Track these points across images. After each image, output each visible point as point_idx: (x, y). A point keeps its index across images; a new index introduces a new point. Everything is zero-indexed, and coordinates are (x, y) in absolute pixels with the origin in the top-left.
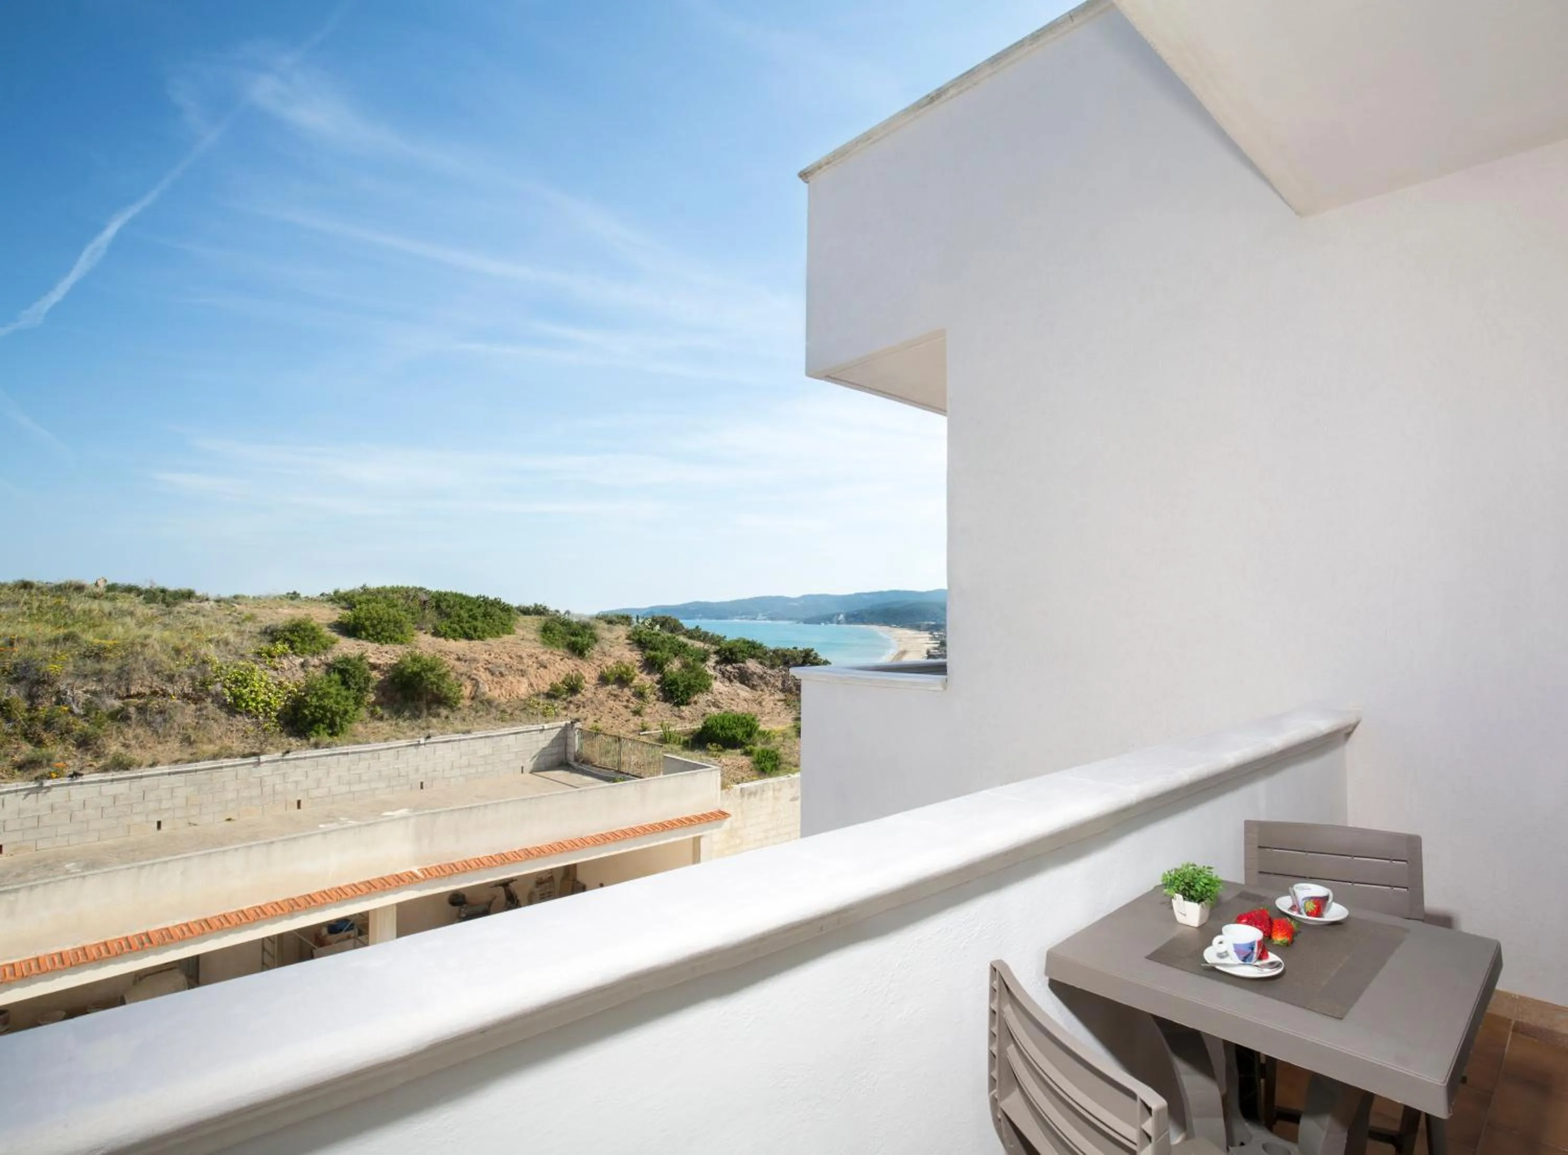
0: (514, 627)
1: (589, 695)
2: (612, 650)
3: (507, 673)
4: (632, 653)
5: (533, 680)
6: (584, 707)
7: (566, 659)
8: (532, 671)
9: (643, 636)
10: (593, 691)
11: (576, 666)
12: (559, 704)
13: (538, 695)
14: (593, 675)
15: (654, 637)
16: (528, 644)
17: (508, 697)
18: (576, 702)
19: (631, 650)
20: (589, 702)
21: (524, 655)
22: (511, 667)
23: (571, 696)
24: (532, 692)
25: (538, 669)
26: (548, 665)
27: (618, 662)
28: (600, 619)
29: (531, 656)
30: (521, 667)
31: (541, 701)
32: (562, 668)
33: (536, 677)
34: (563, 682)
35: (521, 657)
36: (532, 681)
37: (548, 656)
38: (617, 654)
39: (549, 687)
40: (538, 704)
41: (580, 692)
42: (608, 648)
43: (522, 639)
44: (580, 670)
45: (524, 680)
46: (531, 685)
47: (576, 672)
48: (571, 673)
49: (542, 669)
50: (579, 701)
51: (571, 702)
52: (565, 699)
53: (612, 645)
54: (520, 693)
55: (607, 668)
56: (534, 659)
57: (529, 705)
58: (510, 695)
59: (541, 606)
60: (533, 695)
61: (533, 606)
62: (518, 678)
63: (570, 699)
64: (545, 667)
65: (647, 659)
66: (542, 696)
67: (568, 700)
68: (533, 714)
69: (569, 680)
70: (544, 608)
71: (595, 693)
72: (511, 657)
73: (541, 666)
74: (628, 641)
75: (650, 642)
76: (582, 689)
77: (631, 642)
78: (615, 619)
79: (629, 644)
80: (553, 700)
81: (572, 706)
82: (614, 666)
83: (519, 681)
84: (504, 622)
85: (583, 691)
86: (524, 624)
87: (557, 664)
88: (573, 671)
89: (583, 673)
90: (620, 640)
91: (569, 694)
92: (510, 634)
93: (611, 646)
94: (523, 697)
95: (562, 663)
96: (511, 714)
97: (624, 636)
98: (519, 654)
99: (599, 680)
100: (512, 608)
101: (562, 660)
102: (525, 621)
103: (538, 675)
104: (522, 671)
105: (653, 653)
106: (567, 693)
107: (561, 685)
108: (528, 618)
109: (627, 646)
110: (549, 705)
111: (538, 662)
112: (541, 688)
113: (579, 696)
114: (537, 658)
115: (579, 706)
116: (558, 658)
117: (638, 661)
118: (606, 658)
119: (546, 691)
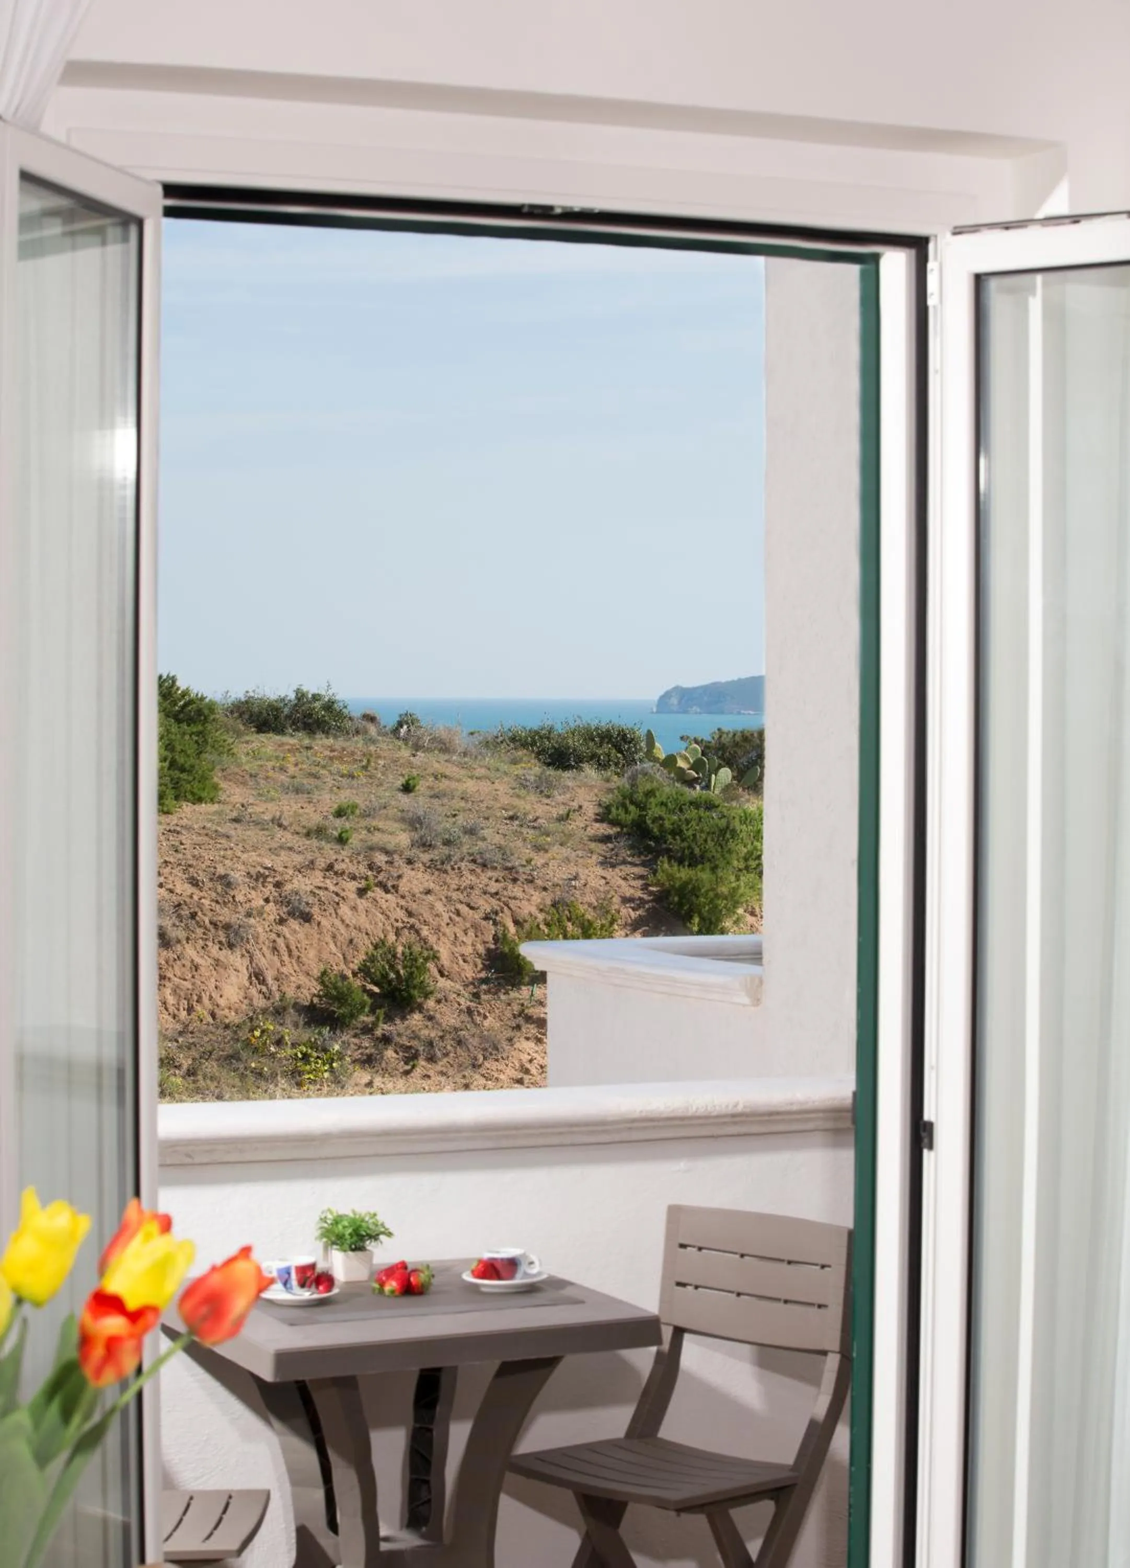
0: (216, 777)
1: (449, 1018)
2: (539, 860)
3: (181, 934)
4: (609, 873)
5: (265, 961)
6: (431, 1059)
7: (378, 893)
8: (260, 928)
9: (655, 811)
10: (465, 1003)
11: (410, 914)
12: (346, 1045)
13: (279, 1012)
14: (468, 950)
15: (692, 813)
16: (253, 835)
17: (183, 1014)
18: (404, 1041)
19: (607, 863)
20: (449, 1044)
21: (237, 876)
22: (193, 916)
23: (389, 1019)
24: (260, 1002)
25: (282, 921)
26: (315, 910)
27: (554, 905)
28: (524, 745)
29: (259, 878)
30: (225, 915)
31: (289, 1033)
32: (363, 921)
33: (275, 949)
34: (364, 971)
35: (226, 882)
36: (263, 962)
37: (317, 878)
38: (558, 873)
39: (316, 988)
40: (279, 1042)
41: (420, 1008)
42: (528, 852)
43: (236, 820)
44: (425, 932)
45: (236, 959)
46: (258, 976)
47: (406, 935)
48: (392, 937)
49: (294, 924)
50: (416, 1037)
51: (386, 1040)
52: (367, 1030)
53: (542, 840)
54: (222, 1002)
55: (516, 922)
56: (269, 890)
57: (247, 1044)
58: (190, 1010)
59: (316, 697)
60: (264, 1011)
61: (292, 696)
62: (214, 950)
63: (383, 1028)
64: (307, 918)
65: (661, 898)
66: (291, 1015)
67: (378, 1033)
68: (259, 1074)
69: (382, 964)
70: (329, 706)
71: (469, 1012)
72: (194, 882)
73: (291, 914)
74: (603, 829)
75: (677, 832)
76: (427, 995)
77: (612, 831)
78: (574, 743)
79: (606, 839)
80: (326, 1031)
81: (390, 1053)
82: (541, 917)
83: (217, 963)
84: (181, 760)
85: (430, 1004)
86: (251, 766)
87: (344, 910)
88: (398, 933)
89: (432, 939)
90: (577, 823)
91: (380, 1012)
92: (200, 800)
93: (538, 848)
94: (233, 1018)
95: (362, 904)
96: (191, 1073)
97: (591, 810)
98: (221, 870)
99: (486, 968)
100: (212, 707)
101: (361, 892)
102: (255, 755)
103: (281, 942)
104: (227, 927)
105: (683, 874)
106: (373, 1011)
107: (357, 983)
108: (268, 743)
109: (601, 848)
110: (313, 1046)
111: (283, 901)
112: (290, 993)
113: (416, 1019)
114: (278, 885)
115: (415, 1057)
116: (351, 887)
117: (625, 900)
118: (516, 891)
119: (305, 997)
